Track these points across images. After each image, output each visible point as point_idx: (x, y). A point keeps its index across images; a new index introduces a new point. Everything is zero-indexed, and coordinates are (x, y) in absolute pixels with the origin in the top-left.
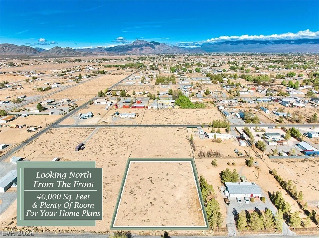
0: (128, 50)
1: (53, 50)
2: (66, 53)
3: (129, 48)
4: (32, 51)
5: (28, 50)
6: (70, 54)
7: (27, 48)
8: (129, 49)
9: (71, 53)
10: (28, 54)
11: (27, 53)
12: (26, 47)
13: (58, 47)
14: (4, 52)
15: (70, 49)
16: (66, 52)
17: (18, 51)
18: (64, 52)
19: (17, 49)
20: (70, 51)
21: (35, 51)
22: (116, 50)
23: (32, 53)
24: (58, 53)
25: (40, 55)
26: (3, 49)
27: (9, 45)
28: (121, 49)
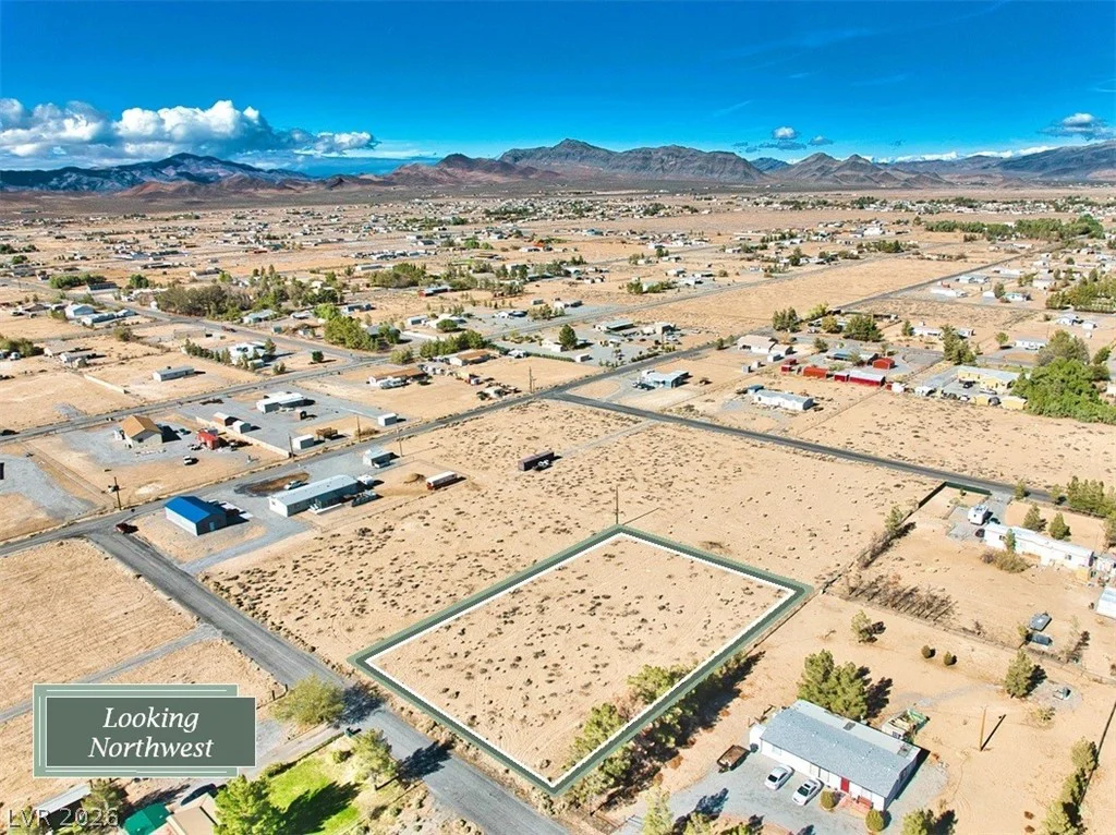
0: (1099, 166)
1: (805, 164)
2: (846, 177)
3: (1104, 157)
4: (741, 168)
5: (729, 166)
6: (857, 181)
7: (727, 158)
8: (1105, 160)
9: (862, 175)
10: (726, 177)
11: (723, 176)
12: (725, 156)
13: (822, 157)
14: (661, 172)
15: (860, 162)
16: (848, 172)
17: (700, 168)
18: (839, 174)
19: (697, 164)
20: (859, 171)
21: (747, 170)
22: (1044, 166)
23: (738, 177)
24: (818, 174)
25: (758, 182)
26: (663, 161)
27: (680, 149)
28: (1069, 161)
